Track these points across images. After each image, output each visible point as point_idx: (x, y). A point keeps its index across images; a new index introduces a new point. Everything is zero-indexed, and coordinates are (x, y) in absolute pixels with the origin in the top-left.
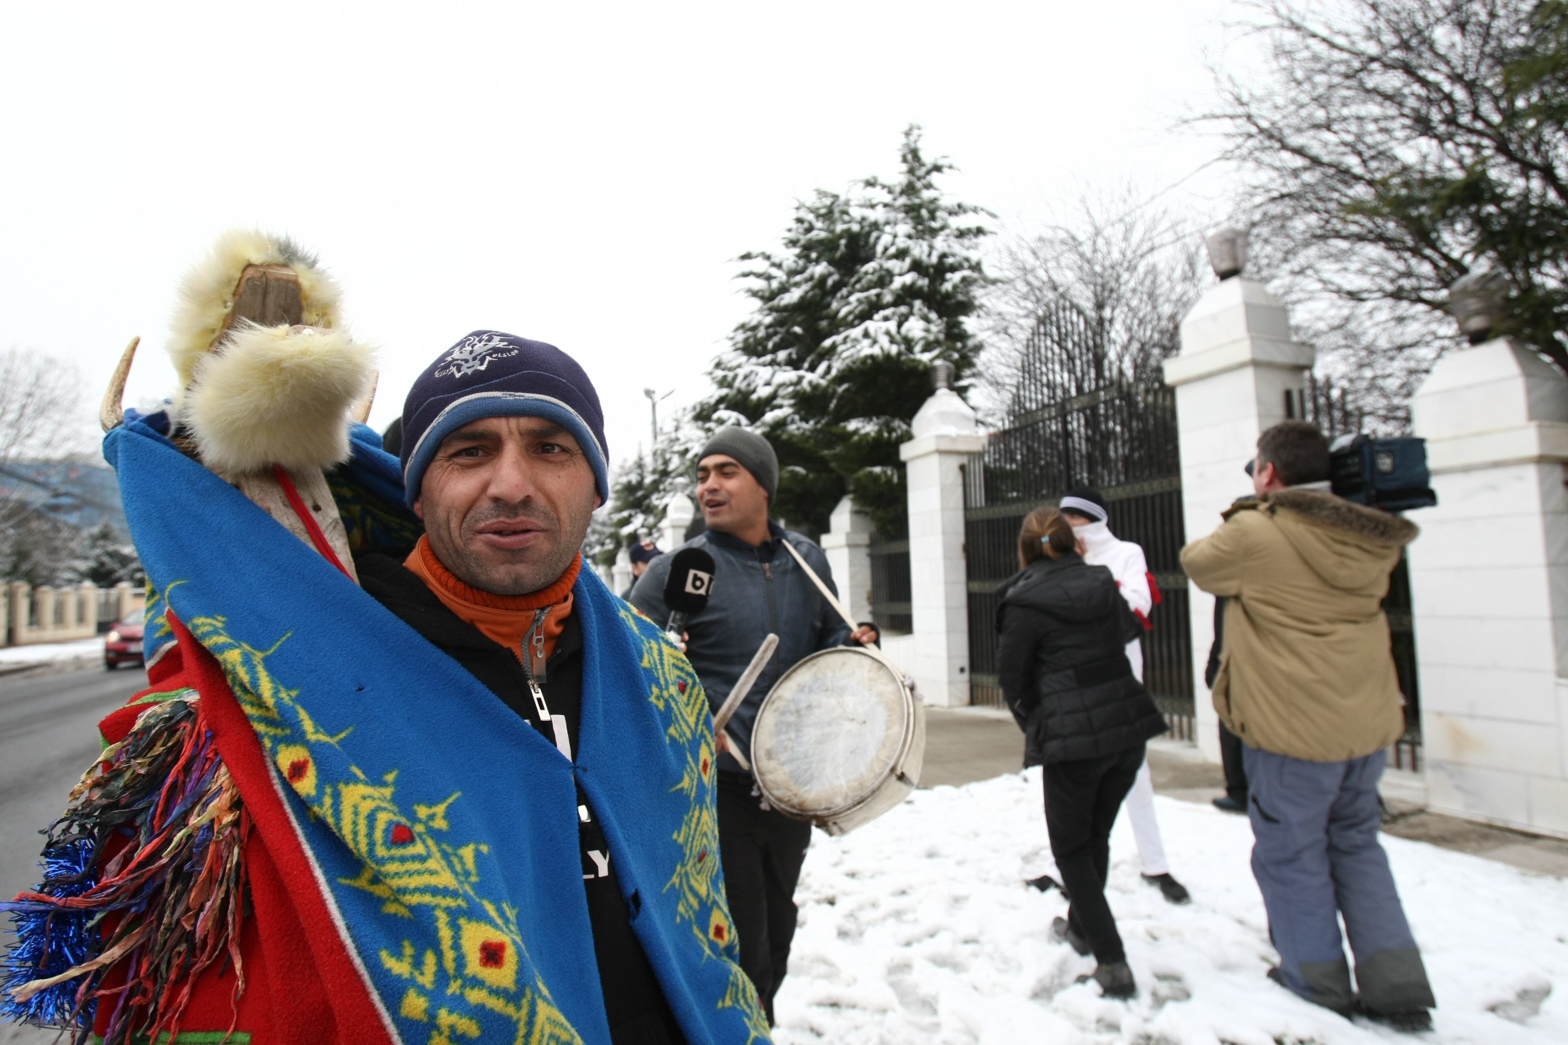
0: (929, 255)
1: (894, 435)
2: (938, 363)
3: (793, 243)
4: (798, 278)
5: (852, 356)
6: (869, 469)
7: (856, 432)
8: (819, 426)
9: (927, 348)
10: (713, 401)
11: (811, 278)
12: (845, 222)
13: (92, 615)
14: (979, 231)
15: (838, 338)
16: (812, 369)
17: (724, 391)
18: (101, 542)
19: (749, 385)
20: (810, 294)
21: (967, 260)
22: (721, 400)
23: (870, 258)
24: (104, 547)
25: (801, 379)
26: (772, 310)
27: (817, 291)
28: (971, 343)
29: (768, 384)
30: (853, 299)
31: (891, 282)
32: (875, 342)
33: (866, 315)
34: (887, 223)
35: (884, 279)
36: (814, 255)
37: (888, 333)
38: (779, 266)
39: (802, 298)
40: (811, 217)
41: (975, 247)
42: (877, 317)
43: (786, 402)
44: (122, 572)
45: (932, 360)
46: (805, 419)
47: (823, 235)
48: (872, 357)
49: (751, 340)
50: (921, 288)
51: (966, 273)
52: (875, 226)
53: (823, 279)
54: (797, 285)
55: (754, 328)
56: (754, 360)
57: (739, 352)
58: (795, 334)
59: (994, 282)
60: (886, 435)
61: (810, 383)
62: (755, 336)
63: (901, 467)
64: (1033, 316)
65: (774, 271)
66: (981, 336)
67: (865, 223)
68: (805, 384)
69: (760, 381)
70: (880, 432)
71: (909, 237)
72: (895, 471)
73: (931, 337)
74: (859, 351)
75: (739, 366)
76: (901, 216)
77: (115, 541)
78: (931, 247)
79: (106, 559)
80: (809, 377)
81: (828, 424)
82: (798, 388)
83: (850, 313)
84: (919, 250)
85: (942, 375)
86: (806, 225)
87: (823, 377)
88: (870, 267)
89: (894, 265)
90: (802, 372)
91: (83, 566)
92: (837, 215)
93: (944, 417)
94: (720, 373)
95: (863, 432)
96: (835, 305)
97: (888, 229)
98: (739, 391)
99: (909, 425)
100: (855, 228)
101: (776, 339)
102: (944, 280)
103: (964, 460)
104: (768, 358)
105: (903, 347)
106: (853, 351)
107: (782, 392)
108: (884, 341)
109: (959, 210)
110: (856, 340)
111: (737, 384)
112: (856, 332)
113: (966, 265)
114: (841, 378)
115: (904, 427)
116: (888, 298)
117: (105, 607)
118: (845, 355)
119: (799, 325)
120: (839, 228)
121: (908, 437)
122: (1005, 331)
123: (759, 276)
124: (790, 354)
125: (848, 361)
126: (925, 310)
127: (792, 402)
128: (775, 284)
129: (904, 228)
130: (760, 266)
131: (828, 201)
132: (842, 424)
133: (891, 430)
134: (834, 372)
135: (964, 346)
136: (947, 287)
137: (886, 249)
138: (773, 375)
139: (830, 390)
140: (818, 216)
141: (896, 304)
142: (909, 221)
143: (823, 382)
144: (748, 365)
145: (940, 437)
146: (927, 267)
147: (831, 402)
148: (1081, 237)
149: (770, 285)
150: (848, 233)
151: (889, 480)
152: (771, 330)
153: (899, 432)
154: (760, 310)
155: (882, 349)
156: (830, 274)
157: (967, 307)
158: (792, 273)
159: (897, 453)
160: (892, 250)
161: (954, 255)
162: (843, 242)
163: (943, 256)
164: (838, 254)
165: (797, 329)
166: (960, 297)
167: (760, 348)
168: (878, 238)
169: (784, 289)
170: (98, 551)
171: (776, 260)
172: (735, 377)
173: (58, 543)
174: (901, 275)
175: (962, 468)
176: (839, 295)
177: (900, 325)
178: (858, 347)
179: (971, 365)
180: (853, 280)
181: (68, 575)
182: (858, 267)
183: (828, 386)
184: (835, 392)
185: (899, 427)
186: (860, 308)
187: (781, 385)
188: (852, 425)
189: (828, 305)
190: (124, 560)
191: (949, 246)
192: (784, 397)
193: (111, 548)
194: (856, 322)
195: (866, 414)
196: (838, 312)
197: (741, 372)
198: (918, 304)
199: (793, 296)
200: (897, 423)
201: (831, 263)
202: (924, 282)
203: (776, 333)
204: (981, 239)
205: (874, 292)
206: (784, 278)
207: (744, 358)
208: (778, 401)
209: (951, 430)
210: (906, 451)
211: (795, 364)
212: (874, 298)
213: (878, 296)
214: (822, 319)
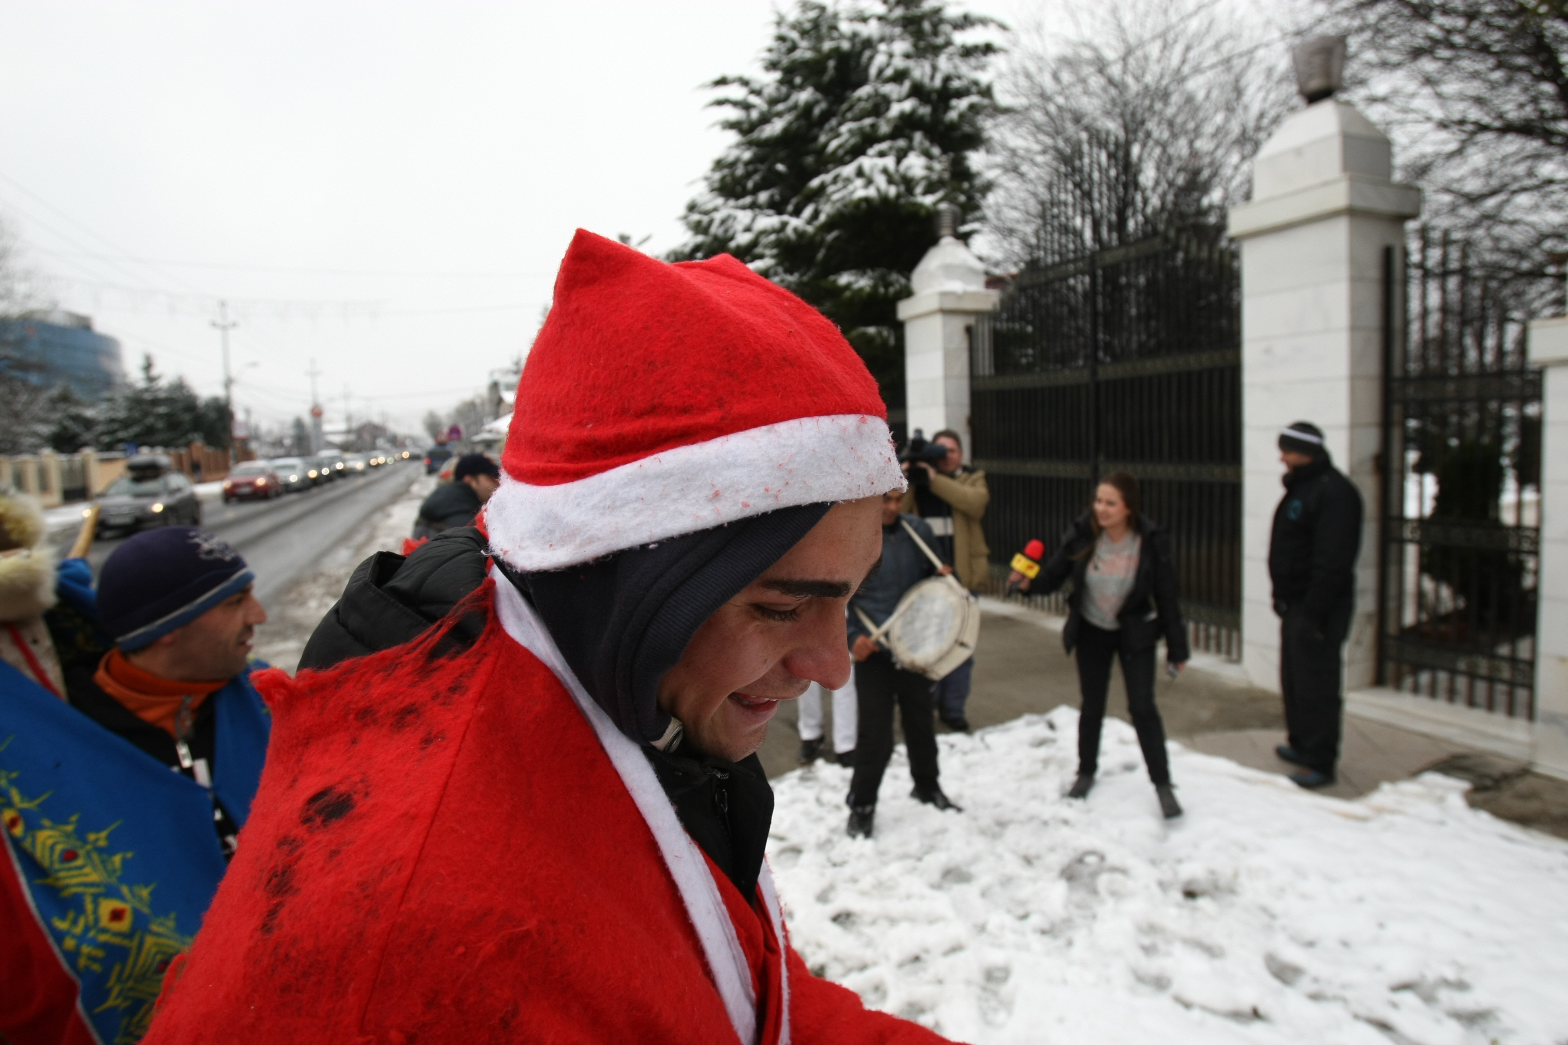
0: (932, 78)
1: (892, 290)
2: (943, 206)
3: (772, 66)
4: (780, 107)
5: (843, 199)
6: (862, 329)
7: (848, 286)
8: (805, 278)
9: (930, 190)
10: (687, 250)
11: (795, 107)
12: (833, 39)
13: (56, 482)
14: (988, 49)
15: (827, 178)
16: (797, 213)
17: (700, 239)
18: (62, 406)
19: (726, 231)
20: (795, 126)
21: (976, 83)
22: (697, 248)
23: (863, 81)
24: (65, 410)
25: (784, 225)
26: (750, 144)
27: (803, 122)
28: (978, 182)
29: (748, 229)
30: (844, 129)
31: (888, 109)
32: (869, 182)
33: (858, 151)
34: (882, 39)
35: (880, 105)
36: (798, 80)
37: (885, 171)
38: (758, 93)
39: (786, 131)
40: (794, 35)
41: (982, 68)
42: (872, 151)
43: (768, 252)
44: (87, 436)
45: (935, 204)
46: (789, 271)
47: (808, 55)
48: (867, 200)
49: (729, 179)
50: (922, 118)
51: (974, 99)
52: (869, 44)
53: (809, 107)
54: (779, 115)
55: (733, 165)
56: (732, 202)
57: (715, 193)
58: (778, 173)
59: (1007, 111)
60: (882, 290)
61: (795, 230)
62: (732, 175)
63: (899, 328)
64: (1052, 152)
65: (754, 99)
66: (991, 175)
67: (857, 40)
68: (789, 231)
69: (739, 226)
70: (875, 287)
71: (907, 56)
72: (892, 332)
73: (935, 177)
74: (852, 192)
75: (716, 209)
76: (898, 30)
77: (77, 403)
78: (934, 68)
79: (68, 423)
80: (795, 223)
81: (815, 278)
82: (782, 235)
83: (840, 146)
84: (920, 71)
85: (946, 220)
86: (788, 44)
87: (810, 222)
88: (864, 91)
89: (889, 89)
90: (785, 218)
91: (45, 429)
92: (824, 30)
93: (950, 270)
94: (695, 217)
95: (856, 286)
96: (823, 139)
97: (882, 47)
98: (716, 238)
99: (908, 279)
100: (846, 45)
101: (757, 177)
102: (947, 108)
103: (971, 321)
104: (748, 200)
105: (902, 188)
106: (844, 193)
107: (764, 240)
108: (881, 181)
109: (966, 22)
110: (848, 181)
111: (714, 229)
112: (848, 170)
113: (974, 89)
114: (830, 225)
115: (903, 281)
116: (884, 128)
117: (69, 473)
118: (835, 197)
119: (782, 162)
120: (827, 46)
121: (907, 293)
122: (1015, 169)
123: (735, 104)
124: (772, 197)
125: (839, 205)
126: (927, 144)
127: (774, 251)
128: (755, 115)
129: (901, 46)
130: (737, 92)
131: (812, 14)
132: (832, 278)
133: (887, 285)
134: (822, 218)
135: (972, 187)
136: (953, 115)
137: (880, 72)
138: (753, 220)
139: (818, 238)
140: (804, 33)
141: (893, 136)
142: (907, 36)
143: (810, 229)
144: (725, 208)
145: (944, 295)
146: (932, 91)
147: (817, 252)
148: (1110, 55)
149: (749, 115)
150: (836, 52)
151: (885, 342)
152: (751, 168)
153: (897, 286)
154: (738, 145)
155: (878, 190)
156: (816, 102)
157: (975, 140)
158: (773, 102)
159: (893, 310)
160: (889, 72)
161: (959, 78)
162: (831, 64)
163: (947, 79)
164: (826, 78)
165: (780, 167)
166: (967, 129)
167: (739, 189)
168: (871, 58)
169: (765, 119)
170: (57, 416)
171: (756, 86)
172: (711, 222)
173: (18, 407)
174: (900, 101)
175: (969, 330)
176: (827, 126)
177: (899, 161)
178: (851, 187)
179: (977, 208)
180: (845, 106)
181: (31, 441)
182: (848, 93)
183: (815, 234)
184: (823, 240)
185: (897, 281)
186: (853, 141)
187: (764, 233)
188: (844, 279)
189: (815, 138)
190: (88, 424)
191: (956, 67)
192: (766, 246)
193: (74, 410)
194: (847, 158)
195: (859, 266)
196: (826, 145)
197: (718, 216)
198: (918, 136)
199: (776, 127)
200: (894, 277)
201: (818, 88)
202: (925, 111)
203: (755, 171)
204: (992, 58)
205: (868, 121)
206: (764, 107)
207: (720, 201)
208: (758, 250)
209: (956, 286)
210: (905, 310)
211: (777, 207)
212: (868, 129)
213: (873, 126)
214: (808, 153)
